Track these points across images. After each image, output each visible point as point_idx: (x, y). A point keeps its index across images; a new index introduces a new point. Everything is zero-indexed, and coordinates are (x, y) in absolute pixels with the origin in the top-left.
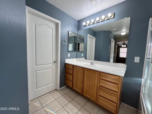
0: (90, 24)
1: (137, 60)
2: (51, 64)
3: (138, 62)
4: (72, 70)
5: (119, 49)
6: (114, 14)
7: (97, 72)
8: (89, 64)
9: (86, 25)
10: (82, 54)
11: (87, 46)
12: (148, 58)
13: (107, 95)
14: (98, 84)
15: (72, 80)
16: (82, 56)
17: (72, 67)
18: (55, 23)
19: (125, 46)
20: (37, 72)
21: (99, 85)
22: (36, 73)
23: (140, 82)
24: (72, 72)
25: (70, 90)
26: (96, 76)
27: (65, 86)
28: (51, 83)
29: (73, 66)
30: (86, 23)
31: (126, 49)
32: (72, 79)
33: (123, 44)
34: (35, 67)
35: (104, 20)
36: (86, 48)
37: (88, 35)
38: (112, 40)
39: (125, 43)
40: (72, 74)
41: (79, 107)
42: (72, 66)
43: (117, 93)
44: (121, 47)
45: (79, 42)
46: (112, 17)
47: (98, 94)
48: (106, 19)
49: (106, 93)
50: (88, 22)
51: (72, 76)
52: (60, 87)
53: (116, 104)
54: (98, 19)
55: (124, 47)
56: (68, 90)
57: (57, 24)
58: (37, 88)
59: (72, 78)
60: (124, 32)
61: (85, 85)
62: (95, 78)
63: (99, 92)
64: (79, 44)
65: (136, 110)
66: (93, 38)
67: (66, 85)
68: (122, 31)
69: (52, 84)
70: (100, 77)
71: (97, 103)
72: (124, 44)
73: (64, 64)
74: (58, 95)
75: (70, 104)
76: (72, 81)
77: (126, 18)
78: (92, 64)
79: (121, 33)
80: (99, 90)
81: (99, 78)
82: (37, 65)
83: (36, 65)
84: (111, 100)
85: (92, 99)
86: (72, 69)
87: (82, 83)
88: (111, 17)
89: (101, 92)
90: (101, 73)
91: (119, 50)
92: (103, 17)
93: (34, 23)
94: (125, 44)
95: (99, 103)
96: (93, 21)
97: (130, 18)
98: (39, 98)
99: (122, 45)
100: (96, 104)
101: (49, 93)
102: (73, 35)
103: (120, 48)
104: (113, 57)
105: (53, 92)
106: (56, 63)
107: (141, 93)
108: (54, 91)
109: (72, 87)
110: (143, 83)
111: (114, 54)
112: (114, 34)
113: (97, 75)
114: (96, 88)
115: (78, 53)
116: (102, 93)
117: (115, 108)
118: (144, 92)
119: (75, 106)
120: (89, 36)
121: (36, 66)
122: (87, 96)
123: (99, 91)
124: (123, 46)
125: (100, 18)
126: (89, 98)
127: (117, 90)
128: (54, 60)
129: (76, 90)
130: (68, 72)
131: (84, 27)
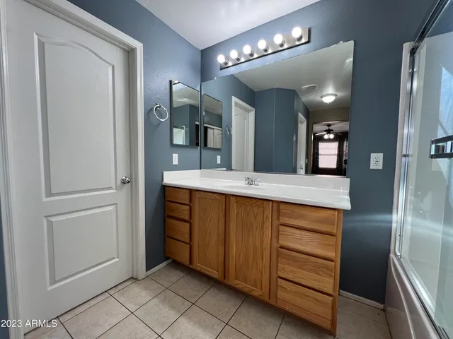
0: (238, 59)
1: (376, 161)
2: (110, 188)
3: (380, 167)
4: (188, 207)
5: (318, 145)
6: (309, 31)
7: (271, 203)
8: (243, 183)
9: (226, 63)
10: (219, 157)
11: (230, 131)
12: (405, 156)
13: (304, 272)
14: (274, 240)
15: (188, 241)
16: (219, 162)
17: (187, 196)
18: (122, 48)
19: (332, 136)
20: (53, 219)
21: (278, 246)
22: (50, 224)
23: (389, 225)
24: (187, 213)
25: (182, 274)
26: (267, 217)
27: (164, 264)
28: (114, 258)
29: (191, 191)
30: (228, 58)
31: (336, 145)
32: (187, 236)
33: (325, 131)
34: (45, 199)
35: (280, 49)
36: (227, 139)
37: (234, 99)
38: (301, 117)
39: (331, 128)
40: (187, 218)
41: (215, 327)
42: (188, 191)
43: (333, 263)
44: (321, 139)
45: (205, 125)
46: (303, 41)
47: (274, 276)
48: (286, 46)
49: (301, 268)
50: (234, 54)
51: (188, 225)
52: (148, 268)
53: (331, 298)
54: (262, 44)
55: (329, 140)
56: (176, 276)
57: (130, 53)
58: (56, 282)
59: (188, 231)
60: (329, 96)
61: (233, 250)
62: (263, 223)
63: (277, 266)
64: (206, 129)
65: (381, 306)
66: (248, 111)
67: (167, 258)
68: (324, 94)
69: (117, 260)
70: (278, 219)
71: (272, 302)
72: (329, 132)
73: (158, 188)
74: (139, 294)
75: (183, 320)
76: (190, 243)
77: (341, 42)
78: (250, 182)
79: (321, 97)
80: (278, 262)
81: (276, 223)
82: (52, 192)
83: (49, 194)
84: (316, 287)
85: (257, 293)
86: (188, 203)
87: (223, 247)
88: (300, 39)
89: (286, 266)
90: (282, 206)
91: (318, 148)
92: (278, 39)
93: (36, 37)
94: (332, 130)
95: (280, 304)
96: (247, 50)
97: (351, 43)
98: (67, 317)
99: (324, 135)
100: (269, 307)
101: (107, 295)
102: (186, 101)
103: (320, 144)
104: (304, 167)
105: (120, 287)
106: (132, 186)
107: (392, 255)
108: (127, 283)
109: (191, 262)
110: (394, 225)
111: (307, 157)
112: (304, 99)
113: (268, 213)
114: (267, 254)
115: (205, 152)
116: (287, 270)
117: (330, 311)
118: (400, 250)
119: (201, 324)
120: (235, 103)
121: (47, 197)
122: (240, 285)
123: (279, 264)
124: (326, 137)
125: (270, 43)
126: (246, 290)
127: (331, 254)
128: (122, 175)
129: (203, 271)
130: (174, 215)
131: (221, 69)
